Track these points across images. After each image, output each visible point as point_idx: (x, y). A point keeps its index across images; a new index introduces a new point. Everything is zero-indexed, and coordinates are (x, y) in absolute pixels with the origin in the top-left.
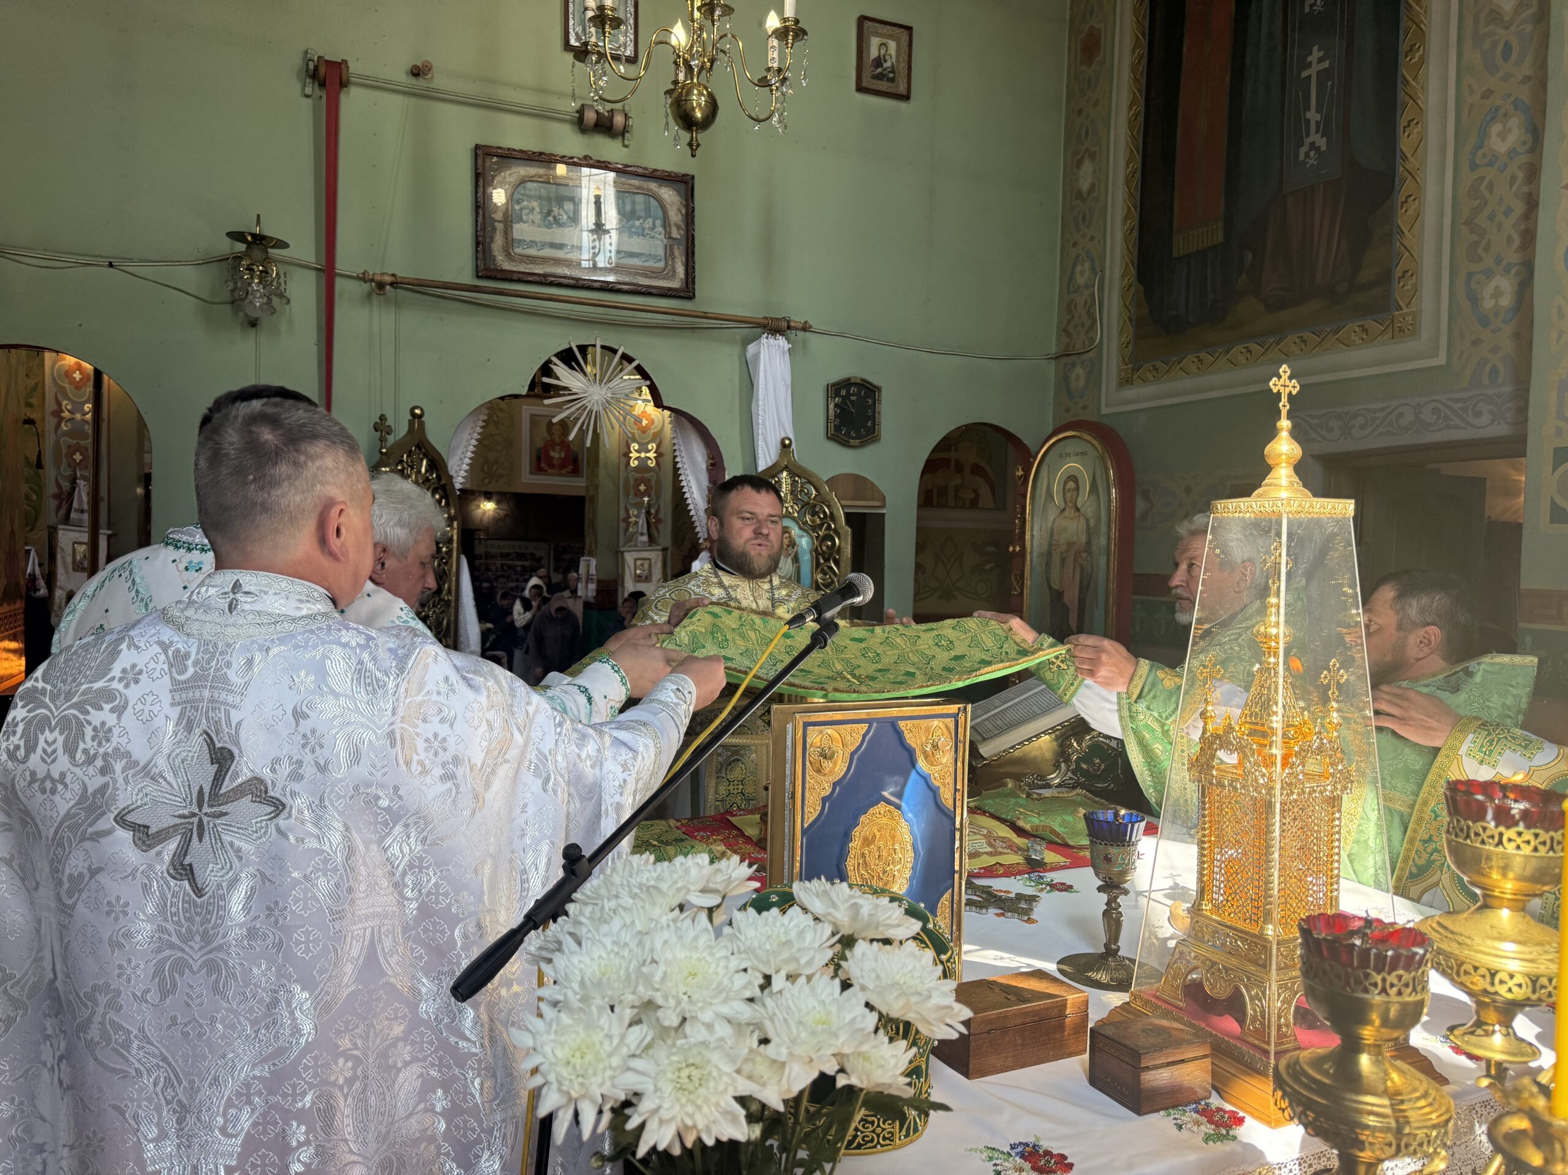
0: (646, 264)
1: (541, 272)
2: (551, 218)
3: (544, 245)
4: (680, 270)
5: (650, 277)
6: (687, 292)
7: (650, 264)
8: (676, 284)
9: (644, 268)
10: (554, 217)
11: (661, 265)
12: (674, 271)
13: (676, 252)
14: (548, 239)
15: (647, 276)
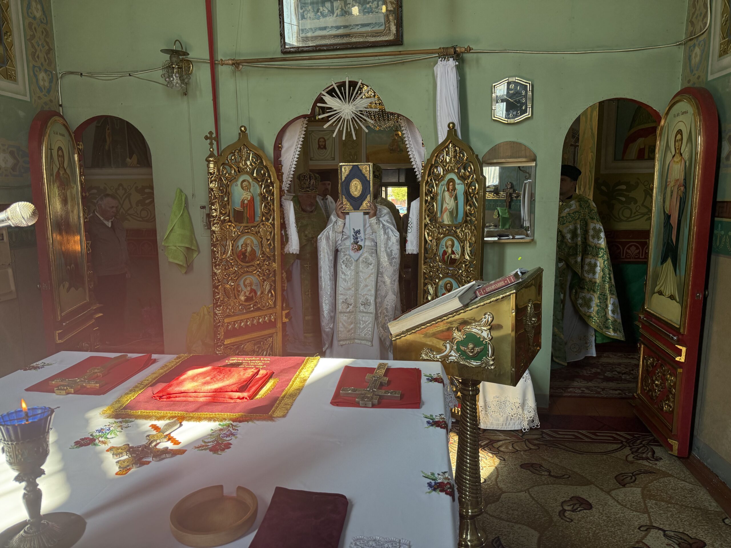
0: (374, 29)
1: (315, 45)
2: (319, 14)
3: (316, 29)
4: (393, 28)
5: (375, 36)
6: (398, 41)
7: (376, 28)
8: (391, 37)
9: (372, 32)
10: (321, 12)
11: (383, 28)
12: (390, 30)
13: (391, 18)
14: (318, 26)
15: (373, 36)
